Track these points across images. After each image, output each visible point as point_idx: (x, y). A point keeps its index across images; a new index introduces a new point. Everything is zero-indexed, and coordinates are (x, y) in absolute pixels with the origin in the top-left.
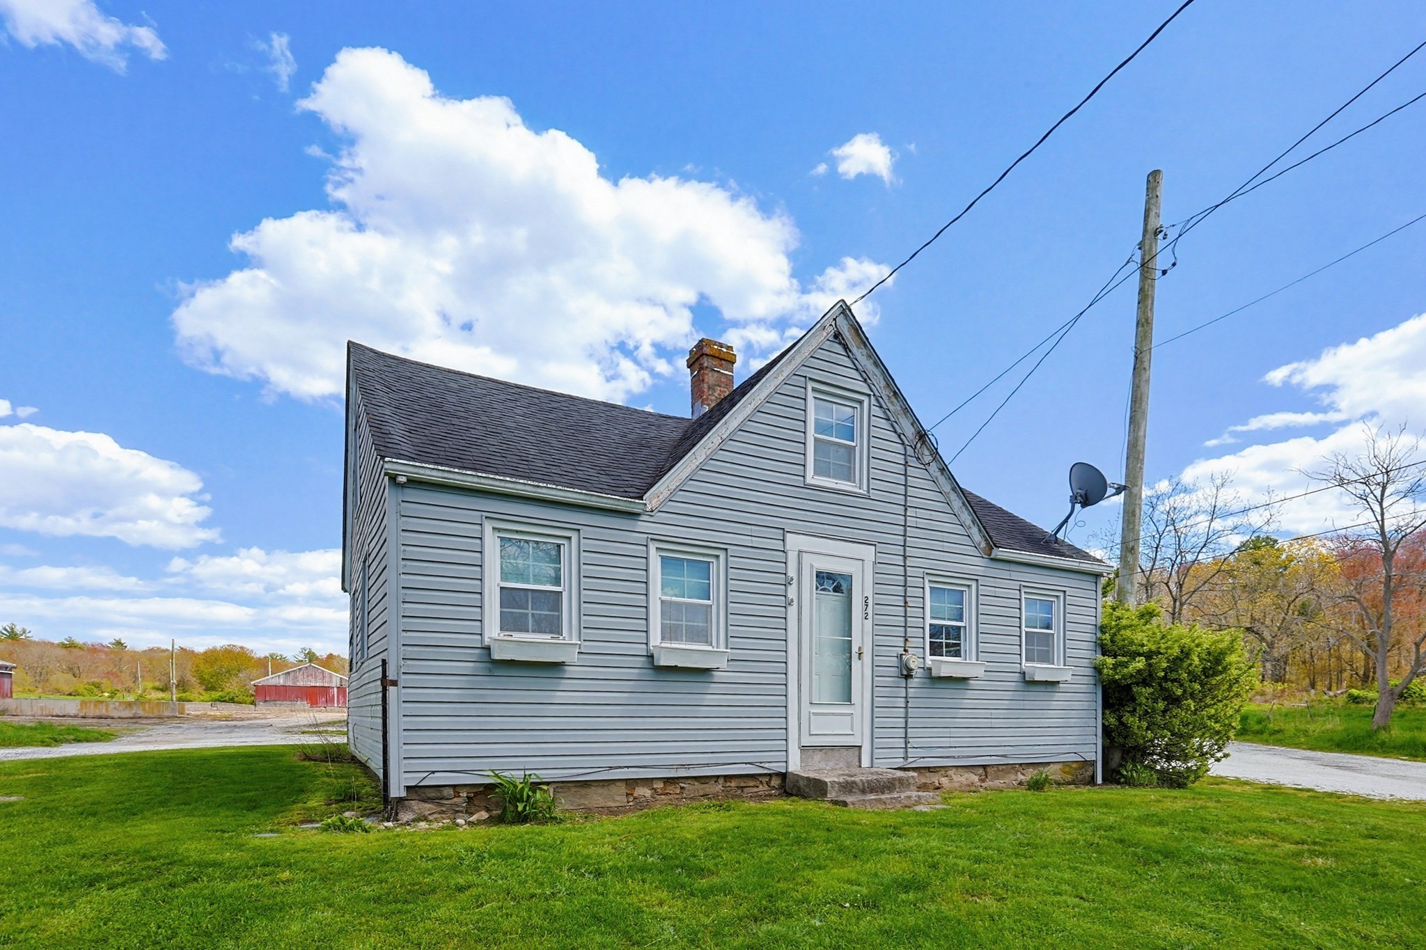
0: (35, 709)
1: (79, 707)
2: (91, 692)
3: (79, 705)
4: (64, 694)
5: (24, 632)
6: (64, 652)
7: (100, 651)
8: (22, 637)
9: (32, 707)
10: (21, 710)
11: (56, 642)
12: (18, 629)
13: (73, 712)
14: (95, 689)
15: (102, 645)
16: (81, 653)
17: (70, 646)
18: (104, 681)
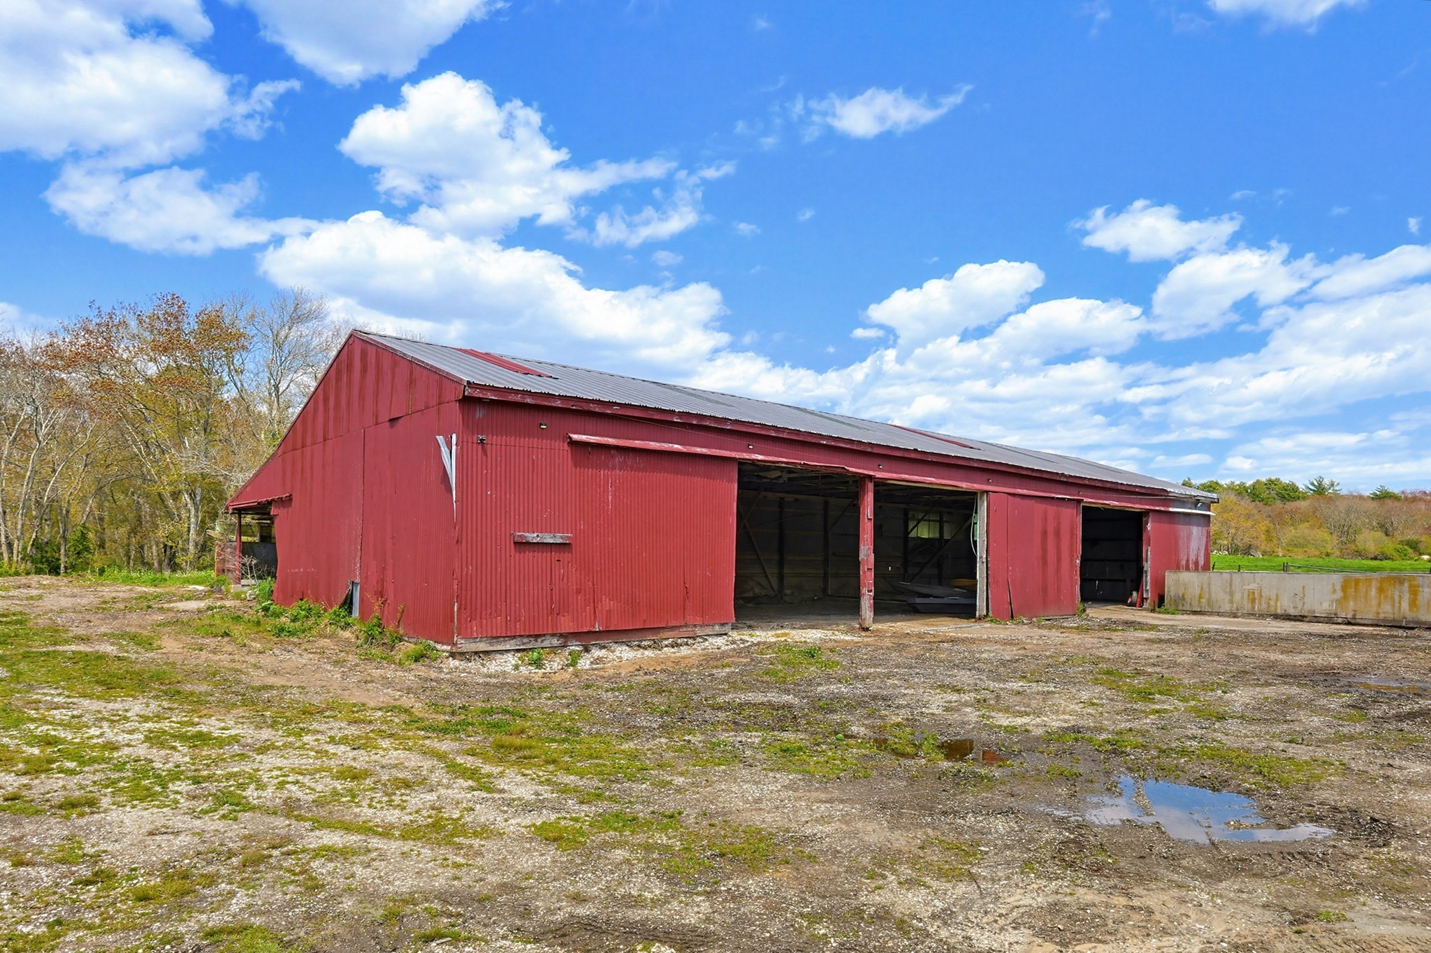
0: (1237, 597)
1: (1339, 594)
2: (1404, 556)
3: (1338, 587)
4: (1367, 558)
5: (1332, 485)
6: (1374, 504)
7: (1420, 499)
8: (1330, 491)
9: (1232, 594)
10: (1209, 600)
11: (1367, 493)
12: (1326, 482)
13: (1323, 606)
14: (1410, 551)
15: (1425, 493)
16: (1397, 504)
17: (1383, 497)
18: (1423, 539)
